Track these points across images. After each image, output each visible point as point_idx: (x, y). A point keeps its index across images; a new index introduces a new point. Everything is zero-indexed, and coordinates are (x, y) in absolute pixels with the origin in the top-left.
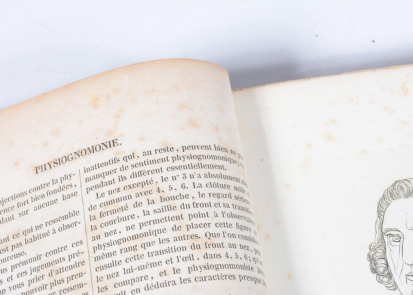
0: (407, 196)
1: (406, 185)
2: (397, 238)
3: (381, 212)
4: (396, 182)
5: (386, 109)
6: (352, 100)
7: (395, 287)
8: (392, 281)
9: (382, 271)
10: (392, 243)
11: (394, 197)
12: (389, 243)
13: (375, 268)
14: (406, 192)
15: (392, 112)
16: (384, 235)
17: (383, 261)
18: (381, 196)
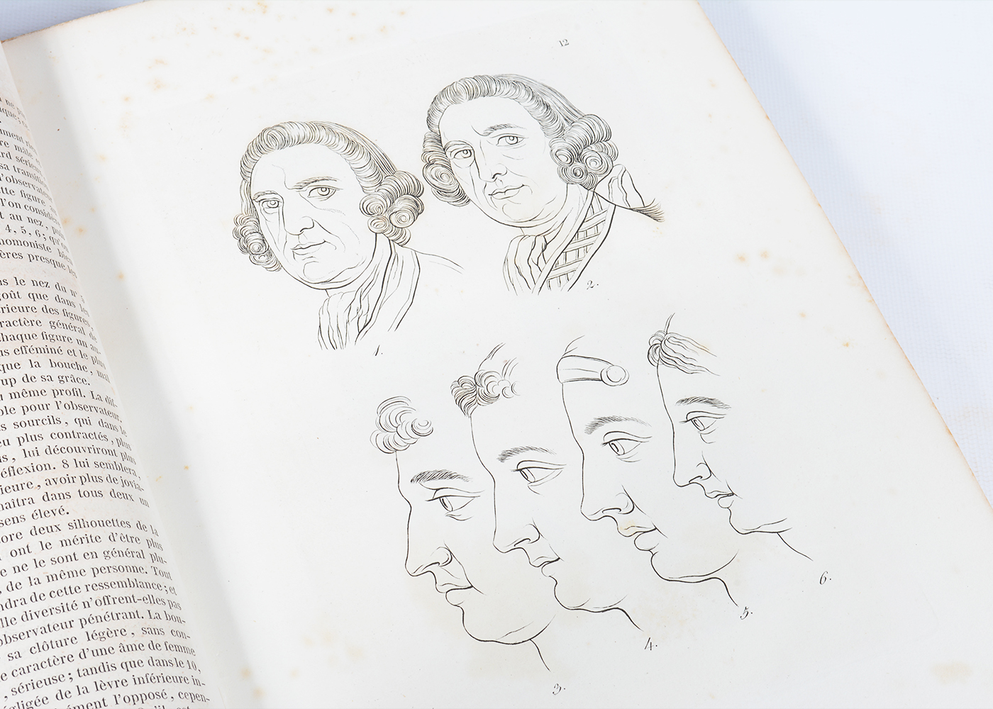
0: (282, 146)
1: (279, 132)
2: (273, 202)
3: (246, 173)
4: (264, 131)
5: (238, 35)
6: (185, 29)
7: (278, 266)
8: (273, 258)
9: (256, 248)
10: (267, 210)
11: (263, 151)
12: (263, 211)
13: (246, 246)
14: (280, 141)
15: (247, 38)
16: (254, 201)
17: (258, 236)
18: (244, 152)
